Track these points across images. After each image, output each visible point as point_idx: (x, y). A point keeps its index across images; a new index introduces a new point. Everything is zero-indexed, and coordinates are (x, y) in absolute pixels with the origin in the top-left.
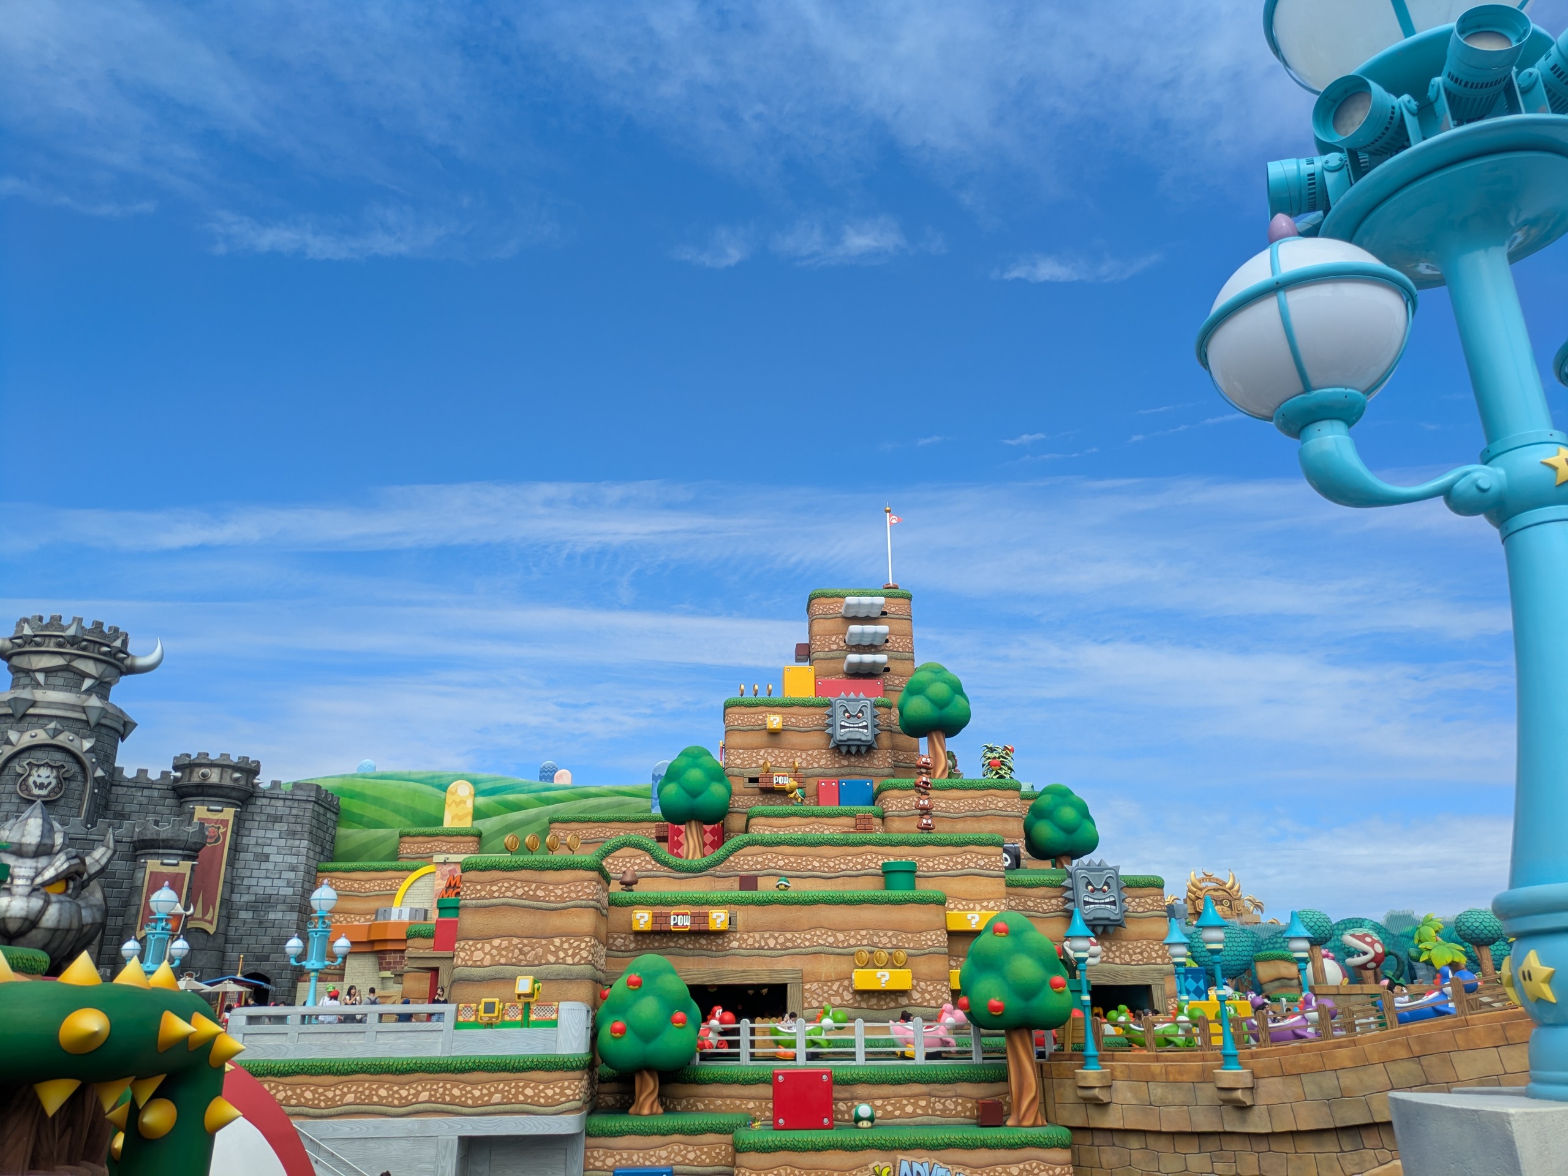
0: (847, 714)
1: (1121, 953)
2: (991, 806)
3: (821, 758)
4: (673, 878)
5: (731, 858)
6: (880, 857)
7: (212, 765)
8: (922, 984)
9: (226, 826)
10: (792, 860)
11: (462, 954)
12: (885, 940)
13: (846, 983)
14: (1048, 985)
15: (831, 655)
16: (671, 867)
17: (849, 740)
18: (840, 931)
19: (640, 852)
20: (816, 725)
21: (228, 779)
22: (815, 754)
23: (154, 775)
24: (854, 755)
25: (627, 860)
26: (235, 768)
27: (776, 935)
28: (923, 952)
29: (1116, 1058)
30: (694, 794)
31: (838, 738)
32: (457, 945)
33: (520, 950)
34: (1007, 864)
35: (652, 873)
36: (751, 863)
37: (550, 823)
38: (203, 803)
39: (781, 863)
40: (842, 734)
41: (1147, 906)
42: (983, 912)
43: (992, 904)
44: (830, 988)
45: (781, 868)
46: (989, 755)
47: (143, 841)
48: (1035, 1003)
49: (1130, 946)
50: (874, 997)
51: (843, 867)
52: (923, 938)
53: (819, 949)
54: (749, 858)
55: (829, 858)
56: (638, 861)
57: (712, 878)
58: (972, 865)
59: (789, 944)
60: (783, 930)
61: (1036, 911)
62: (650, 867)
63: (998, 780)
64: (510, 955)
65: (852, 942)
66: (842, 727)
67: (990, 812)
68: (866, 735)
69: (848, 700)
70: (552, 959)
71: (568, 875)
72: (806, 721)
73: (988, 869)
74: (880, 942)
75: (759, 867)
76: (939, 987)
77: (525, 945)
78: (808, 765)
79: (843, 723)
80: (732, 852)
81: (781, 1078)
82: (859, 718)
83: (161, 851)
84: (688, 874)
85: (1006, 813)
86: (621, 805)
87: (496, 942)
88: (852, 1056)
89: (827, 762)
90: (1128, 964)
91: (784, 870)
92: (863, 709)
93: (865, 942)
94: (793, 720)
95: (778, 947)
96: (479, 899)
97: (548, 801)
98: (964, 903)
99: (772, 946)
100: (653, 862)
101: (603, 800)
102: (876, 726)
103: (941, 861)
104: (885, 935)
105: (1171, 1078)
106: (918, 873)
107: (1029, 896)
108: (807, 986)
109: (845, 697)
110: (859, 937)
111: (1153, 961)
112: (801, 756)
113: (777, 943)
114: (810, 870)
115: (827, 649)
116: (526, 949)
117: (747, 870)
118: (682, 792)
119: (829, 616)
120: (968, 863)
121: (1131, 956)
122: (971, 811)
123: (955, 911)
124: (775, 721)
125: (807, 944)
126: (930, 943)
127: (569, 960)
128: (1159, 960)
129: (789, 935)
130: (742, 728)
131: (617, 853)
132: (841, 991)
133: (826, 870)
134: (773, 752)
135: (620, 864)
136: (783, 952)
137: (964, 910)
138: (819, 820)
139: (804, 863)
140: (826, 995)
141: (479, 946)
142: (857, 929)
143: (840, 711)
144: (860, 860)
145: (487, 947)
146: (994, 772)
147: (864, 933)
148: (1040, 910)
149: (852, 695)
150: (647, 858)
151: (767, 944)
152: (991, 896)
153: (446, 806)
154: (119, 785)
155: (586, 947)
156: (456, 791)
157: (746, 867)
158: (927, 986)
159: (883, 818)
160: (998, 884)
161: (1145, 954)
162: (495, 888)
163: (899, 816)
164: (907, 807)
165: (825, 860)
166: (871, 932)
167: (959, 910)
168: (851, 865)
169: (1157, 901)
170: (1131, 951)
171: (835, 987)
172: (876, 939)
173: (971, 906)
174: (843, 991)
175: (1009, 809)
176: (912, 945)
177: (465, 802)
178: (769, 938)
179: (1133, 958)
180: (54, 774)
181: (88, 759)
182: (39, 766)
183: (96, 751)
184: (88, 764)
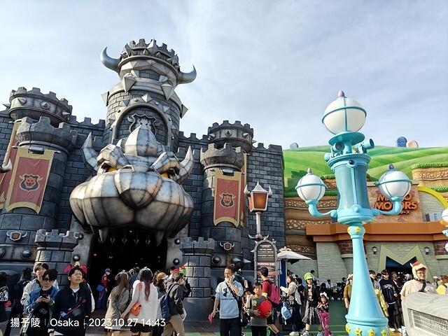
7: (232, 127)
21: (241, 136)
26: (244, 130)
180: (150, 123)
181: (167, 117)
182: (141, 118)
183: (170, 114)
184: (167, 120)
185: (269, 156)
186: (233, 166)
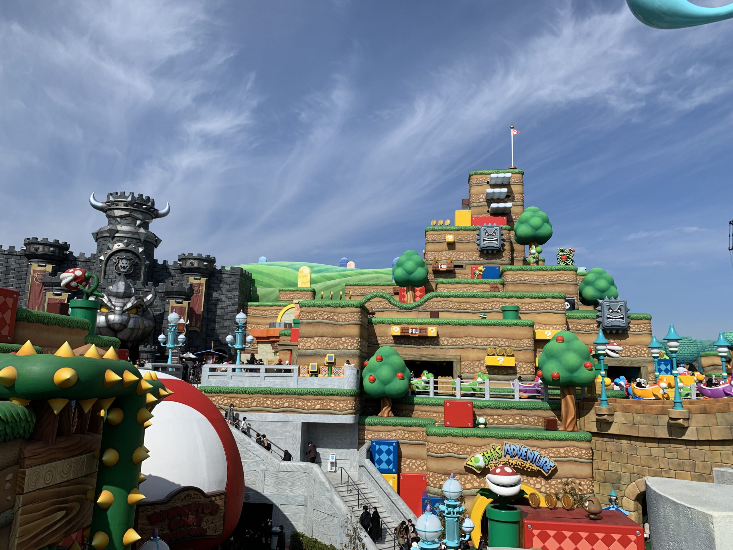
0: (487, 234)
1: (626, 351)
2: (561, 279)
3: (474, 256)
4: (399, 312)
5: (427, 303)
6: (501, 304)
7: (194, 259)
8: (520, 364)
9: (202, 286)
10: (456, 304)
11: (301, 344)
12: (502, 343)
13: (482, 362)
14: (583, 366)
15: (480, 204)
16: (398, 307)
17: (487, 247)
18: (479, 338)
19: (384, 300)
20: (471, 240)
21: (202, 265)
22: (470, 254)
23: (170, 263)
24: (490, 254)
25: (377, 303)
26: (204, 260)
27: (448, 339)
28: (521, 349)
29: (618, 401)
30: (410, 273)
31: (482, 246)
32: (299, 340)
33: (327, 343)
34: (568, 308)
35: (389, 309)
36: (436, 305)
37: (346, 286)
38: (192, 275)
39: (451, 306)
40: (484, 244)
41: (641, 329)
42: (554, 330)
43: (558, 327)
44: (474, 364)
45: (451, 308)
46: (561, 253)
47: (167, 292)
48: (576, 374)
49: (630, 348)
50: (496, 369)
51: (482, 308)
52: (521, 342)
53: (469, 346)
54: (435, 303)
55: (475, 303)
56: (382, 304)
57: (418, 312)
58: (548, 308)
59: (454, 344)
60: (451, 337)
61: (582, 331)
62: (388, 306)
63: (565, 266)
64: (323, 345)
65: (485, 343)
66: (484, 240)
67: (560, 282)
68: (496, 244)
69: (488, 227)
70: (341, 347)
71: (347, 310)
72: (466, 238)
73: (557, 310)
74: (499, 344)
75: (440, 307)
76: (529, 365)
77: (329, 341)
78: (467, 259)
79: (485, 239)
80: (427, 300)
81: (448, 404)
82: (493, 236)
83: (175, 296)
84: (406, 310)
85: (569, 282)
86: (378, 278)
87: (316, 339)
88: (484, 396)
89: (476, 257)
90: (629, 356)
91: (453, 309)
92: (495, 231)
93: (492, 344)
94: (459, 237)
95: (449, 344)
96: (308, 319)
97: (345, 276)
98: (544, 326)
99: (446, 344)
100: (389, 304)
101: (370, 276)
102: (502, 240)
103: (533, 306)
104: (502, 340)
105: (645, 412)
106: (520, 311)
107: (579, 324)
108: (463, 363)
109: (486, 225)
110: (489, 341)
111: (643, 356)
112: (463, 255)
113: (448, 343)
114: (465, 309)
115: (478, 202)
116: (330, 342)
117: (434, 309)
118: (404, 272)
119: (479, 185)
120: (547, 307)
121: (631, 353)
122: (551, 281)
123: (539, 330)
124: (450, 238)
125: (463, 343)
126: (525, 345)
127: (349, 348)
128: (646, 355)
129: (454, 339)
130: (434, 241)
131: (373, 300)
132: (479, 366)
133: (473, 309)
134: (449, 253)
135: (374, 305)
136: (451, 347)
137: (543, 329)
138: (471, 285)
139: (462, 306)
140: (472, 367)
141: (309, 340)
142: (488, 338)
143: (483, 233)
144: (490, 305)
145: (312, 341)
146: (563, 262)
147: (491, 339)
148: (584, 330)
149: (490, 224)
150: (387, 302)
151: (443, 343)
152: (558, 323)
153: (299, 278)
154: (156, 268)
155: (357, 342)
156: (303, 271)
157: (434, 307)
158: (523, 365)
159: (504, 285)
160: (563, 317)
161: (639, 352)
162: (315, 315)
163: (512, 284)
164: (516, 280)
165: (473, 304)
166: (495, 339)
167: (541, 329)
168: (486, 307)
169: (646, 326)
170: (631, 351)
171: (477, 364)
172: (497, 342)
173: (548, 327)
174: (481, 366)
175: (570, 281)
176: (516, 346)
177: (306, 276)
178: (444, 340)
179: (632, 353)
180: (128, 262)
182: (122, 259)
183: (145, 253)
184: (142, 258)
185: (229, 276)
186: (183, 297)
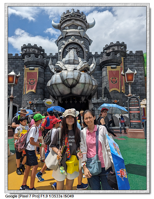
7: (115, 45)
21: (120, 49)
154: (91, 57)
180: (76, 50)
181: (83, 46)
182: (71, 48)
183: (84, 44)
184: (83, 47)
185: (136, 57)
186: (116, 64)
